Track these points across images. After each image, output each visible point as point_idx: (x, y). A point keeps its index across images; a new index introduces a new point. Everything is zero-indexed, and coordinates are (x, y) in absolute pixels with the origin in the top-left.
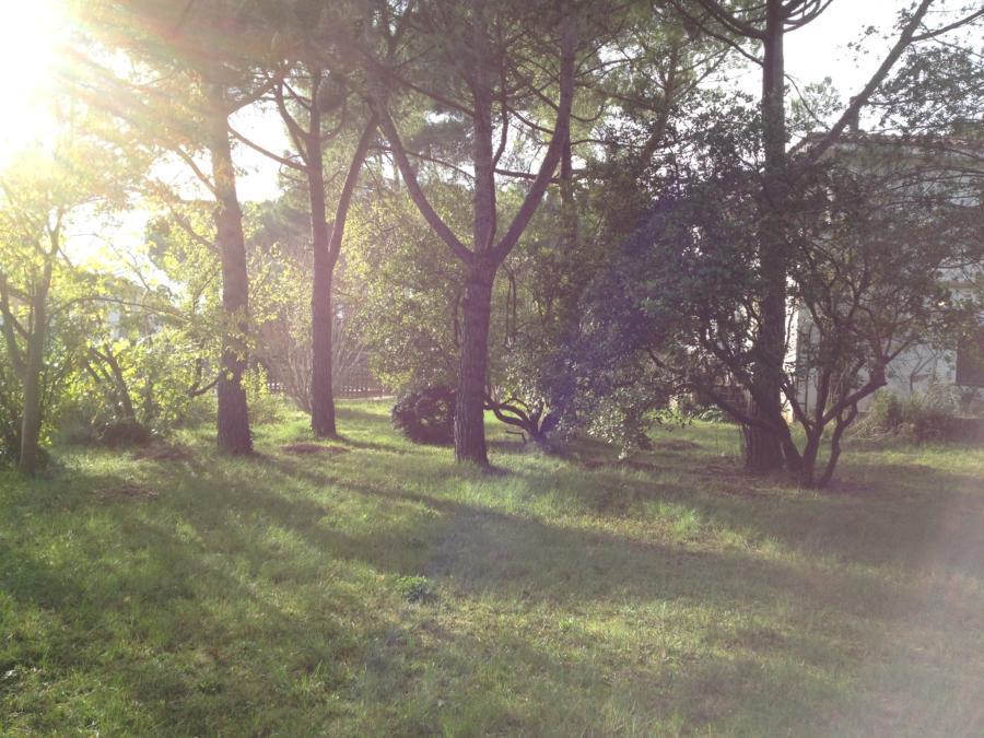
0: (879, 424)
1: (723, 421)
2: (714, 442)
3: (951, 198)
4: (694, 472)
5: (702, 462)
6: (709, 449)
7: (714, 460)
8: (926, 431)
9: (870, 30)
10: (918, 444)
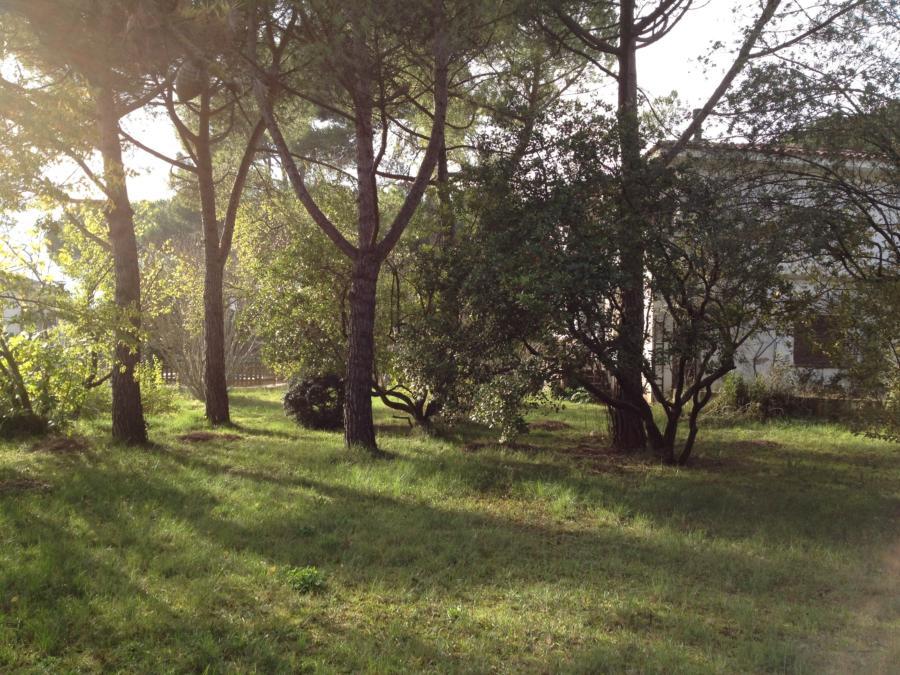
0: (729, 404)
1: (590, 402)
2: (583, 423)
3: (791, 199)
4: (567, 451)
5: (574, 441)
6: (578, 429)
7: (584, 439)
8: (770, 410)
9: (717, 45)
10: (764, 422)
